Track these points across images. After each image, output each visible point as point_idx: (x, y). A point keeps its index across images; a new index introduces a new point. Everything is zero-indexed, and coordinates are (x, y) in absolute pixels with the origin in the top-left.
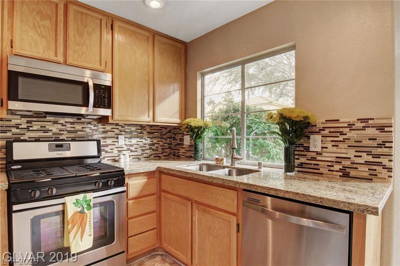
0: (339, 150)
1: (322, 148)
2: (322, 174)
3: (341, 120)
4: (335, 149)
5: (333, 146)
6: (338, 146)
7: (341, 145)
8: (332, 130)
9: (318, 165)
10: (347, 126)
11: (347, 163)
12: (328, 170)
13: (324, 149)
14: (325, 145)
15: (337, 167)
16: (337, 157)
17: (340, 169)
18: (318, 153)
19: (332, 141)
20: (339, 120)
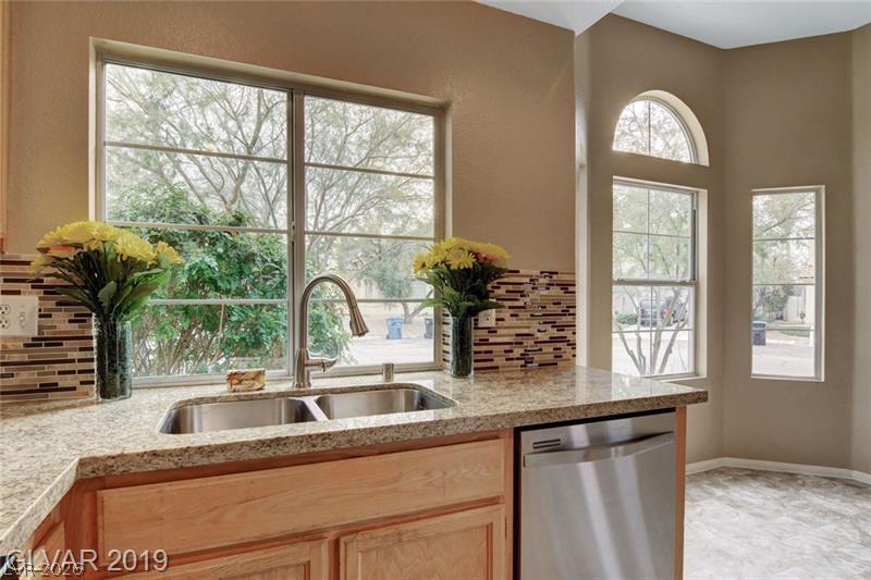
0: (519, 323)
1: (498, 320)
2: (497, 367)
3: (522, 272)
4: (514, 321)
5: (512, 315)
6: (517, 315)
7: (522, 314)
8: (510, 288)
9: (491, 352)
10: (529, 281)
11: (529, 343)
12: (507, 360)
13: (500, 323)
14: (501, 316)
15: (518, 351)
16: (517, 335)
17: (522, 355)
18: (492, 331)
19: (510, 308)
20: (518, 272)
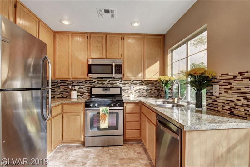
0: (228, 95)
1: (219, 93)
2: (219, 111)
3: (229, 74)
4: (226, 95)
5: (225, 92)
6: (227, 92)
7: (230, 92)
8: (225, 81)
9: (217, 105)
10: (232, 78)
11: (232, 104)
12: (223, 109)
13: (221, 94)
14: (221, 92)
15: (227, 107)
16: (227, 100)
17: (229, 109)
18: (218, 97)
19: (224, 89)
20: (228, 74)
